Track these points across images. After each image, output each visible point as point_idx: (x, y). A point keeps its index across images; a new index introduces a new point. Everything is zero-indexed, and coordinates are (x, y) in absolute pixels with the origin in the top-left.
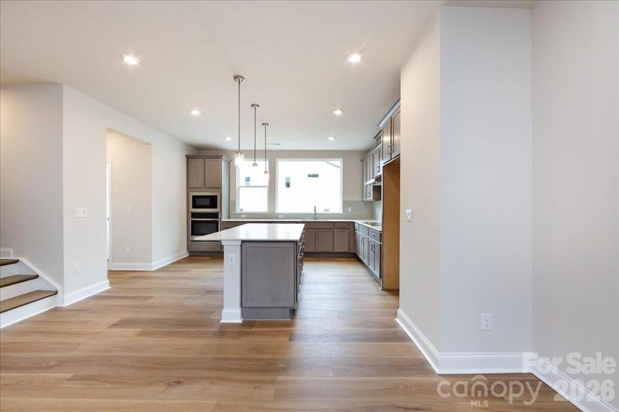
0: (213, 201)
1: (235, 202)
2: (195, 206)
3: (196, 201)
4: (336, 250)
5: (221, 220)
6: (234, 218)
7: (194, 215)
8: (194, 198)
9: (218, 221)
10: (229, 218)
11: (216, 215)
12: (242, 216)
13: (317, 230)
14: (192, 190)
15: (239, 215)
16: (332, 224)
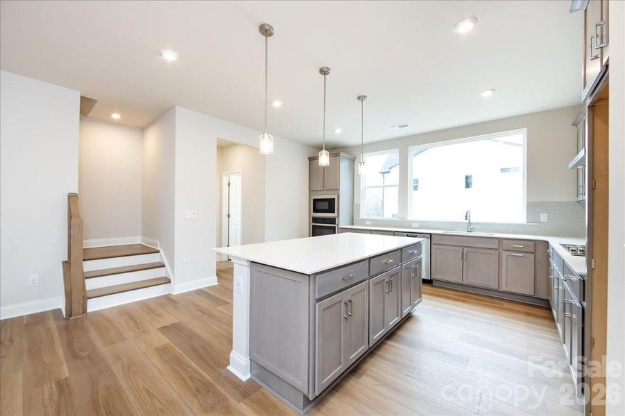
0: (330, 205)
1: (359, 205)
2: (316, 210)
3: (317, 205)
4: (504, 288)
5: (338, 225)
6: (358, 225)
7: (315, 220)
8: (315, 201)
9: (335, 227)
10: (353, 224)
11: (333, 221)
12: (367, 223)
13: (465, 250)
14: (313, 193)
15: (363, 222)
16: (497, 241)
